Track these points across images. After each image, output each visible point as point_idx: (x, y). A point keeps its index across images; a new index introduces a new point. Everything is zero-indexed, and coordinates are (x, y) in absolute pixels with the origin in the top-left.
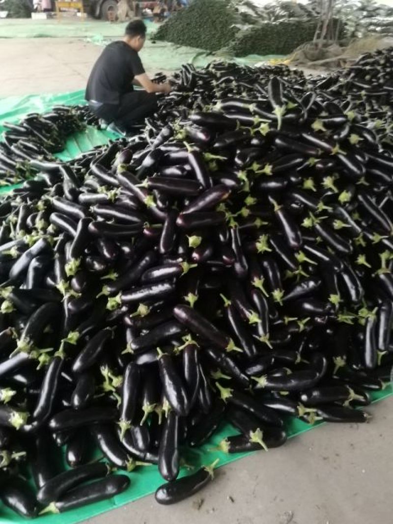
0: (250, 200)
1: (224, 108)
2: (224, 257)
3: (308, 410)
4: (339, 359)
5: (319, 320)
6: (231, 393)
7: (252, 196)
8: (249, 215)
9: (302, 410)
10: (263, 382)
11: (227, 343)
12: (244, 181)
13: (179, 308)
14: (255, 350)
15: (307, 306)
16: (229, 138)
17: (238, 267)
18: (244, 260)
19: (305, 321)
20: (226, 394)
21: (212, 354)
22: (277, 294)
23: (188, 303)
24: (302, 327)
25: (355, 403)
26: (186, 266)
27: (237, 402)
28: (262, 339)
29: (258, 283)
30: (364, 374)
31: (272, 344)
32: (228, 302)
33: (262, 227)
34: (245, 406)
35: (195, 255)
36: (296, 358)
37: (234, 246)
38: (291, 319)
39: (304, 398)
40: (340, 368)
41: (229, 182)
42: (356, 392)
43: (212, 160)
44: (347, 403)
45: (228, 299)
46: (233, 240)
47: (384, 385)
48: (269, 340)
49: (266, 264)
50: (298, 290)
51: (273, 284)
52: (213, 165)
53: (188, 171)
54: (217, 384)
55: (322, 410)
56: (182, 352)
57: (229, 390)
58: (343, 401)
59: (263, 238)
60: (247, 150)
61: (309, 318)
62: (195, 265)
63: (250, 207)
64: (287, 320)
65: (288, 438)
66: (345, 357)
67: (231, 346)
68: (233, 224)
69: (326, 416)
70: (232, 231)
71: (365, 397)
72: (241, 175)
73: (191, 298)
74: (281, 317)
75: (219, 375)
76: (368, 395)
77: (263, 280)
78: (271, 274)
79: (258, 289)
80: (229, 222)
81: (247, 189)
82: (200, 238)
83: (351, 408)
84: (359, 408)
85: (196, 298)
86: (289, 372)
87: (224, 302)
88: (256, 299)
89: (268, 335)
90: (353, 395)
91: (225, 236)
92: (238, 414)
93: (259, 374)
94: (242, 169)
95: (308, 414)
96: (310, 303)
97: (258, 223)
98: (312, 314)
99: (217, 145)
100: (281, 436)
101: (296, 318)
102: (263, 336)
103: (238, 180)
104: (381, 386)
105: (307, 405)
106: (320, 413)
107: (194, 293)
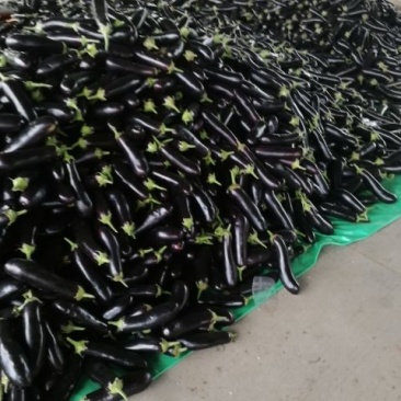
0: (86, 130)
1: (46, 29)
2: (62, 197)
3: (171, 344)
4: (201, 282)
5: (176, 247)
6: (86, 345)
7: (88, 125)
8: (88, 146)
9: (164, 346)
10: (121, 325)
11: (76, 291)
12: (74, 110)
13: (12, 263)
14: (110, 293)
15: (162, 235)
16: (52, 62)
17: (81, 205)
18: (87, 196)
19: (162, 250)
20: (80, 347)
21: (59, 307)
22: (127, 228)
23: (24, 255)
24: (159, 257)
25: (219, 325)
26: (11, 215)
27: (95, 353)
28: (116, 279)
29: (105, 219)
30: (227, 293)
31: (127, 283)
32: (74, 246)
33: (104, 157)
34: (104, 355)
35: (24, 200)
36: (157, 291)
37: (72, 182)
38: (146, 251)
39: (166, 332)
40: (203, 291)
41: (58, 112)
42: (218, 314)
43: (36, 88)
44: (211, 327)
45: (74, 242)
46: (71, 176)
47: (247, 300)
48: (124, 278)
49: (112, 196)
50: (151, 219)
51: (122, 217)
52: (37, 95)
53: (6, 104)
54: (68, 339)
55: (187, 340)
56: (22, 312)
57: (83, 342)
58: (207, 325)
59: (106, 169)
60: (74, 75)
61: (165, 247)
62: (24, 211)
63: (87, 138)
64: (143, 252)
65: (154, 378)
66: (207, 280)
67: (81, 294)
68: (68, 158)
69: (191, 345)
70: (68, 166)
71: (229, 317)
72: (70, 103)
73: (27, 249)
74: (135, 251)
75: (71, 328)
76: (231, 315)
77: (110, 215)
78: (119, 207)
79: (107, 225)
80: (63, 156)
81: (80, 118)
82: (27, 180)
83: (216, 330)
84: (225, 329)
85: (33, 248)
86: (149, 307)
87: (70, 246)
88: (104, 237)
89: (121, 274)
90: (216, 318)
91: (59, 173)
92: (97, 366)
93: (116, 318)
94: (71, 96)
95: (173, 347)
96: (164, 231)
97: (98, 153)
98: (168, 242)
99: (40, 71)
100: (145, 378)
101: (151, 250)
102: (117, 276)
103: (67, 109)
104: (243, 301)
105: (169, 339)
106: (185, 343)
107: (29, 244)
